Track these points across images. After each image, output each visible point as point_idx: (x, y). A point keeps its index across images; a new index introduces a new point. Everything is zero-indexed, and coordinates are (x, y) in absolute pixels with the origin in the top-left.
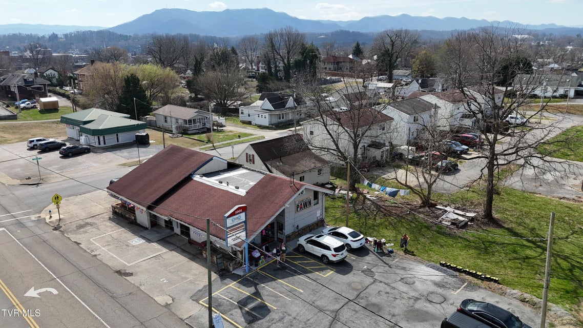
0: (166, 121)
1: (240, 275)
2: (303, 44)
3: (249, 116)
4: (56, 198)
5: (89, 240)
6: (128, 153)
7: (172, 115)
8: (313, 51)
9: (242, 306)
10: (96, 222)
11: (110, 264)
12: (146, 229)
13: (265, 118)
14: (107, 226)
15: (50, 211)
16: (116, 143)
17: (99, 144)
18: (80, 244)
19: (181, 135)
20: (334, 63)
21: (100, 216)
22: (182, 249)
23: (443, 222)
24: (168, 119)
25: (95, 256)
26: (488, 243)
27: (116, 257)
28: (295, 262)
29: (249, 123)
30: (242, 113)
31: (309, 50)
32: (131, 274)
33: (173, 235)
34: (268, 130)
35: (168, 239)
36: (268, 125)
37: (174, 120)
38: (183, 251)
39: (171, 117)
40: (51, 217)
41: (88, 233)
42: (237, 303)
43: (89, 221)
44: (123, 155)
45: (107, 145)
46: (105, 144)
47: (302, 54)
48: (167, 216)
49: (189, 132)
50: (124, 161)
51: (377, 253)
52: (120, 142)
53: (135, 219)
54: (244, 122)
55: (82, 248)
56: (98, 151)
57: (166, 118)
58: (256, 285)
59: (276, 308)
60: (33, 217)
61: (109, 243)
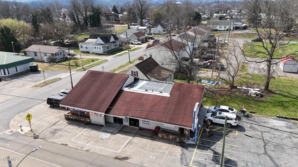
0: (36, 55)
1: (194, 144)
2: (92, 6)
3: (87, 48)
4: (28, 116)
5: (71, 141)
6: (30, 78)
7: (41, 51)
8: (98, 10)
9: (218, 163)
10: (61, 127)
11: (105, 154)
12: (102, 126)
13: (100, 49)
14: (73, 129)
15: (21, 126)
16: (16, 72)
17: (5, 74)
18: (67, 145)
19: (55, 63)
20: (106, 16)
21: (59, 123)
22: (140, 135)
23: (252, 95)
24: (38, 54)
25: (87, 151)
26: (281, 102)
27: (103, 148)
28: (213, 130)
29: (88, 52)
30: (82, 47)
31: (97, 9)
32: (126, 158)
33: (123, 127)
34: (104, 56)
35: (123, 130)
36: (102, 53)
37: (43, 54)
38: (142, 136)
39: (40, 52)
40: (22, 130)
41: (64, 136)
42: (212, 161)
43: (54, 127)
44: (28, 80)
45: (10, 74)
46: (9, 74)
47: (93, 12)
48: (123, 116)
49: (56, 61)
50: (34, 84)
51: (243, 116)
52: (19, 71)
53: (90, 121)
54: (84, 52)
55: (72, 148)
56: (7, 79)
57: (35, 53)
58: (209, 148)
59: (236, 159)
60: (7, 132)
61: (88, 140)
